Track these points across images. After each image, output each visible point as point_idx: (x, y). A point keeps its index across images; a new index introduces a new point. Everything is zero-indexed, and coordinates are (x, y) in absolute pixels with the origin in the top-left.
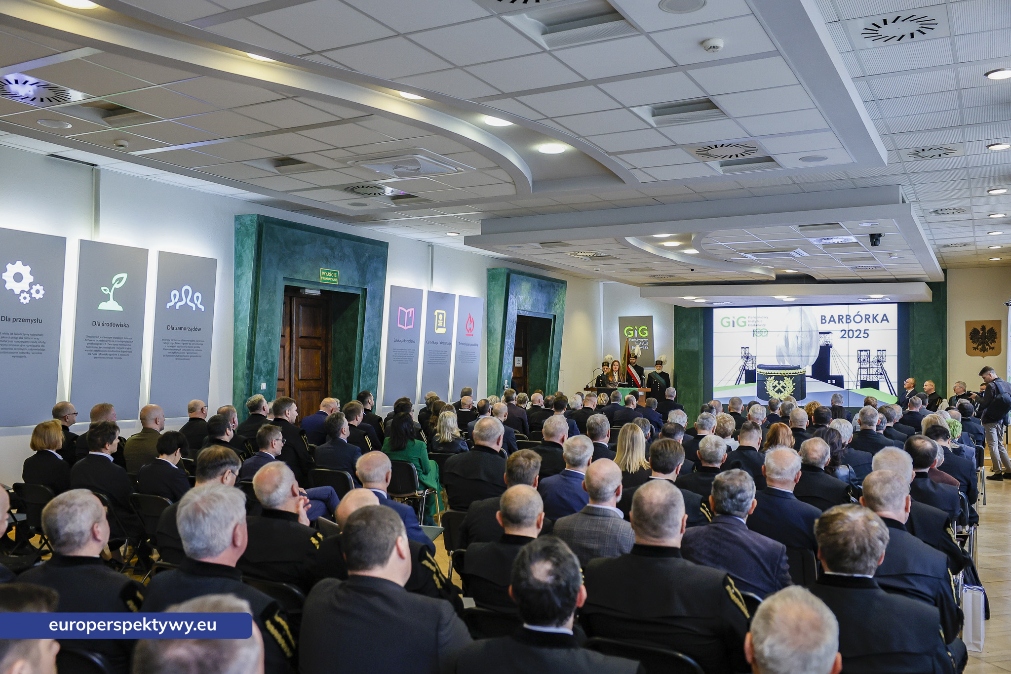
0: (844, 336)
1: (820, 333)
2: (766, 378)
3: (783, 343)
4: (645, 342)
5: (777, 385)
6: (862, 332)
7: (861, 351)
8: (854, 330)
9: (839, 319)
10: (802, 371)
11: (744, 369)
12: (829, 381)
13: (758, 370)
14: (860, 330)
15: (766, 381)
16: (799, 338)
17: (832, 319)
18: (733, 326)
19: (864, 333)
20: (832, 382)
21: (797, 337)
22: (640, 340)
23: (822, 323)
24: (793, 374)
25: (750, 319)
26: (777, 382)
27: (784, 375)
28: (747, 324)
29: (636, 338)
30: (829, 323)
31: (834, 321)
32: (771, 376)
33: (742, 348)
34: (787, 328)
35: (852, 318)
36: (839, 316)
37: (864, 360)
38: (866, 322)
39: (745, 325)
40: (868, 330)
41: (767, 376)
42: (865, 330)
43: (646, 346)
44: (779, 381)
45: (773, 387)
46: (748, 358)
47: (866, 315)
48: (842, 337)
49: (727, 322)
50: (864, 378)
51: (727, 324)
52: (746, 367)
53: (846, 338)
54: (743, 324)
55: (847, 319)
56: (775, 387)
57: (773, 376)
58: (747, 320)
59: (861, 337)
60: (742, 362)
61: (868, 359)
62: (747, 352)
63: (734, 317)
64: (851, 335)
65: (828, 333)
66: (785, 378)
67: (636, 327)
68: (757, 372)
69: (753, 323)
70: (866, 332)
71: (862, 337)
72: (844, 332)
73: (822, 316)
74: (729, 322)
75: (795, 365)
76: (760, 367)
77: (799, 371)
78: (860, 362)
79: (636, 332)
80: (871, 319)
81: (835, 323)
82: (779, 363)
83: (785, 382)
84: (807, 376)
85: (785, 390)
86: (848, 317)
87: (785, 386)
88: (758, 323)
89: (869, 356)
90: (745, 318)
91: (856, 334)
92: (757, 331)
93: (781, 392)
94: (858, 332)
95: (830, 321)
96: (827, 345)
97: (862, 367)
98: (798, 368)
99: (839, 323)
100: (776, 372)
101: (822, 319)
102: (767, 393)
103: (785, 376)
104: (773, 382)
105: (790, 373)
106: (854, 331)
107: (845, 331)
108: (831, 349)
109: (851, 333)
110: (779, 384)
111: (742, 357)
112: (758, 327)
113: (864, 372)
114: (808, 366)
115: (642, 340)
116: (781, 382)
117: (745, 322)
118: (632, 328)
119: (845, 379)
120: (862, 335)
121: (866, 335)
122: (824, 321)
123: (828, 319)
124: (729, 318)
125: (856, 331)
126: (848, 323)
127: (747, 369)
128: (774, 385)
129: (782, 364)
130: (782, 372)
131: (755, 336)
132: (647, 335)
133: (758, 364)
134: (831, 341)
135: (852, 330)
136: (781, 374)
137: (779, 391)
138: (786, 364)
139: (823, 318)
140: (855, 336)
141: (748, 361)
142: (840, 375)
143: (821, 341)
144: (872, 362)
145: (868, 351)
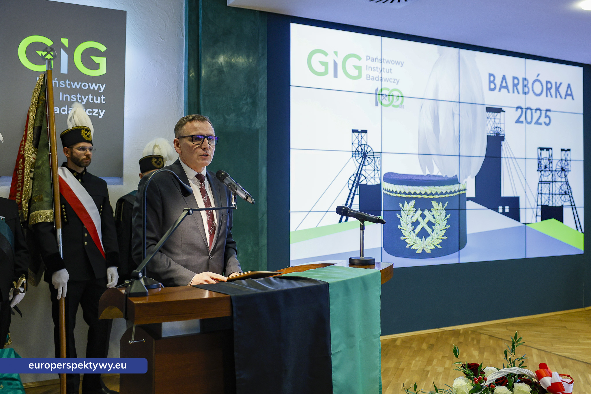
0: (521, 120)
1: (490, 110)
2: (401, 205)
3: (429, 124)
4: (96, 93)
5: (420, 219)
6: (544, 113)
7: (542, 149)
8: (534, 107)
9: (515, 85)
10: (461, 187)
11: (358, 184)
12: (500, 209)
13: (386, 186)
14: (540, 110)
15: (399, 211)
16: (456, 117)
17: (504, 84)
18: (336, 75)
19: (546, 116)
20: (504, 209)
21: (453, 114)
22: (76, 85)
23: (490, 89)
24: (447, 196)
25: (370, 63)
26: (419, 212)
27: (431, 197)
28: (364, 73)
29: (63, 77)
30: (500, 91)
31: (506, 87)
32: (409, 200)
33: (354, 131)
34: (436, 91)
35: (530, 85)
36: (514, 78)
37: (546, 167)
38: (547, 96)
39: (359, 77)
40: (550, 111)
41: (402, 200)
42: (547, 110)
43: (100, 106)
44: (423, 210)
45: (413, 224)
46: (365, 155)
47: (548, 82)
48: (518, 121)
49: (322, 63)
50: (545, 201)
51: (321, 69)
52: (362, 178)
53: (522, 122)
54: (355, 73)
55: (525, 86)
56: (415, 224)
57: (412, 199)
58: (363, 63)
59: (541, 124)
60: (353, 167)
61: (551, 165)
62: (363, 142)
63: (336, 53)
64: (529, 119)
65: (499, 110)
66: (434, 203)
67: (65, 41)
68: (383, 192)
69: (377, 74)
70: (548, 113)
71: (543, 124)
72: (519, 110)
73: (490, 75)
74: (325, 64)
75: (451, 176)
76: (391, 178)
77: (455, 187)
78: (541, 171)
79: (64, 56)
80: (553, 91)
81: (509, 92)
82: (424, 170)
83: (434, 212)
84: (469, 199)
85: (433, 231)
86: (525, 83)
87: (433, 221)
88: (385, 75)
89: (550, 160)
90: (359, 58)
91: (536, 115)
92: (384, 92)
93: (427, 235)
94: (538, 112)
95: (501, 87)
96: (498, 134)
97: (544, 179)
98: (454, 181)
99: (513, 92)
100: (418, 189)
101: (490, 82)
102: (402, 238)
103: (434, 199)
104: (412, 213)
105: (442, 193)
106: (534, 111)
107: (521, 108)
108: (503, 143)
109: (529, 112)
110: (423, 216)
111: (355, 153)
112: (385, 84)
113: (545, 189)
114: (469, 177)
115: (85, 86)
116: (426, 212)
117: (358, 68)
118: (49, 42)
119: (522, 204)
120: (543, 120)
121: (547, 121)
122: (492, 86)
123: (498, 82)
124: (326, 54)
125: (537, 110)
126: (525, 93)
127: (364, 182)
128: (414, 220)
129: (428, 173)
130: (429, 189)
131: (379, 104)
132: (102, 70)
133: (385, 171)
134: (502, 126)
135: (531, 109)
136: (426, 194)
137: (423, 234)
138: (435, 173)
139: (492, 78)
140: (535, 120)
141: (366, 163)
142: (516, 196)
143: (489, 125)
144: (555, 171)
145: (550, 150)
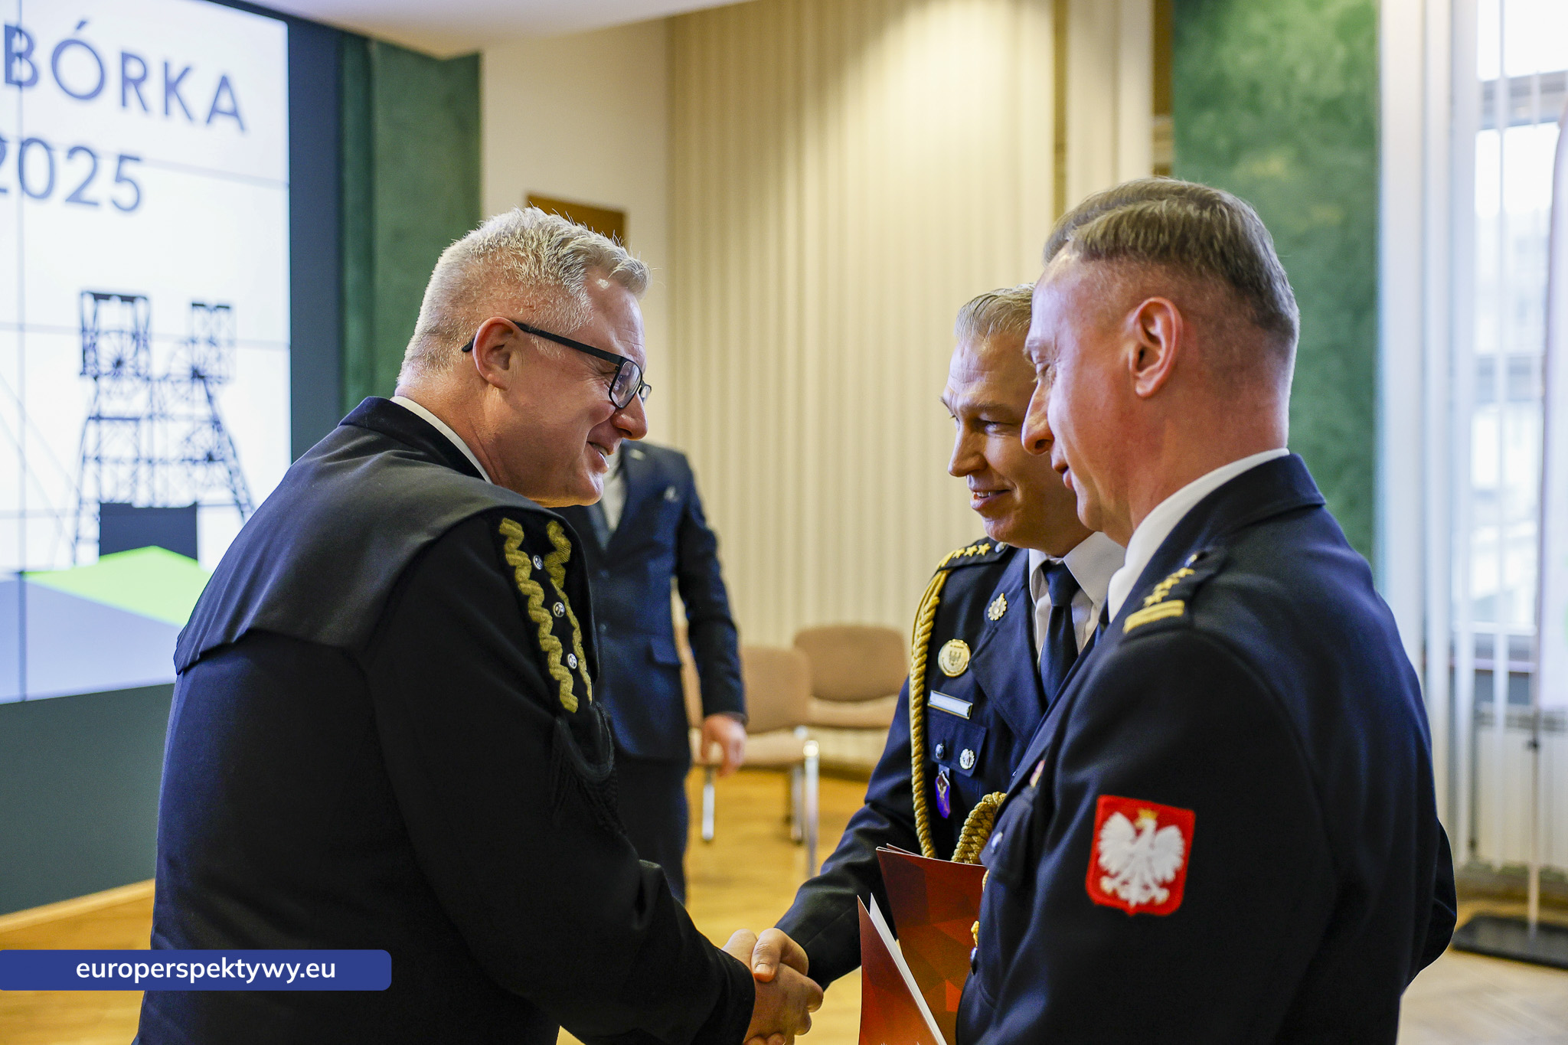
6: (108, 167)
7: (101, 298)
14: (91, 153)
19: (119, 178)
35: (41, 57)
37: (118, 362)
38: (124, 103)
40: (136, 159)
42: (122, 158)
47: (128, 58)
50: (116, 485)
59: (95, 204)
61: (142, 358)
64: (37, 183)
70: (130, 169)
71: (107, 209)
80: (153, 89)
86: (20, 44)
89: (141, 338)
97: (113, 407)
106: (60, 158)
113: (118, 443)
120: (103, 190)
121: (126, 195)
135: (46, 145)
140: (63, 189)
144: (166, 378)
145: (140, 305)
